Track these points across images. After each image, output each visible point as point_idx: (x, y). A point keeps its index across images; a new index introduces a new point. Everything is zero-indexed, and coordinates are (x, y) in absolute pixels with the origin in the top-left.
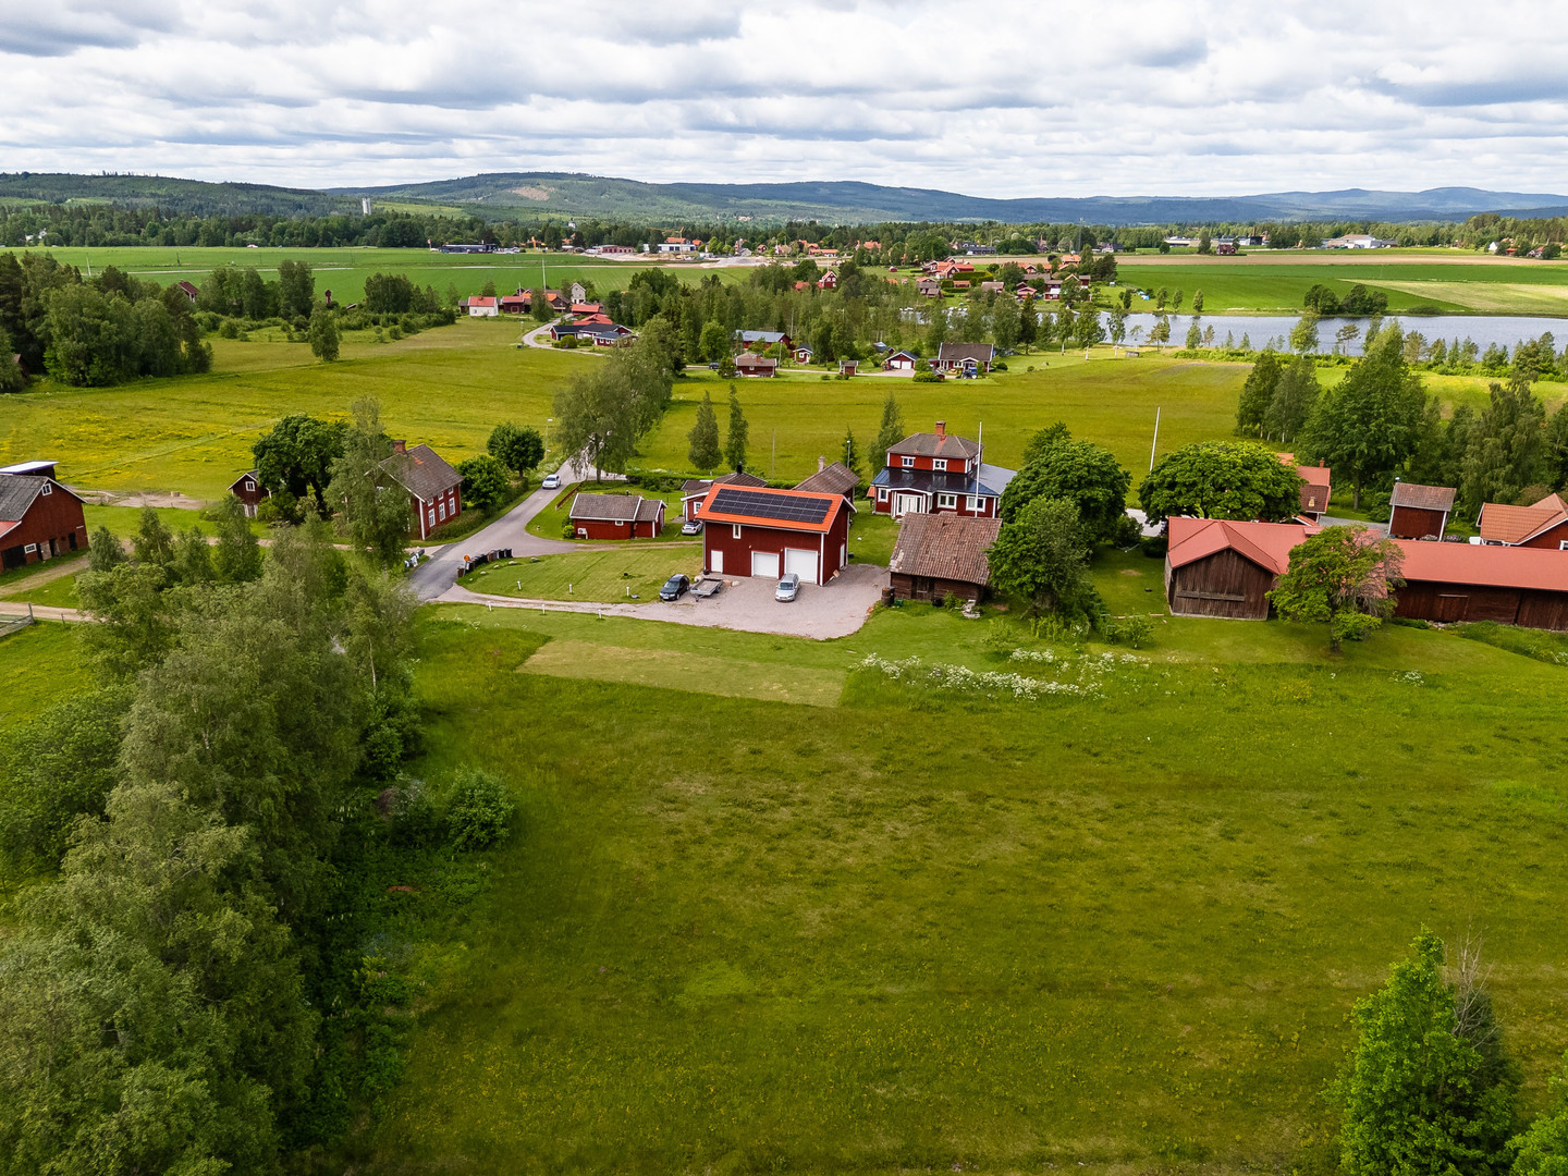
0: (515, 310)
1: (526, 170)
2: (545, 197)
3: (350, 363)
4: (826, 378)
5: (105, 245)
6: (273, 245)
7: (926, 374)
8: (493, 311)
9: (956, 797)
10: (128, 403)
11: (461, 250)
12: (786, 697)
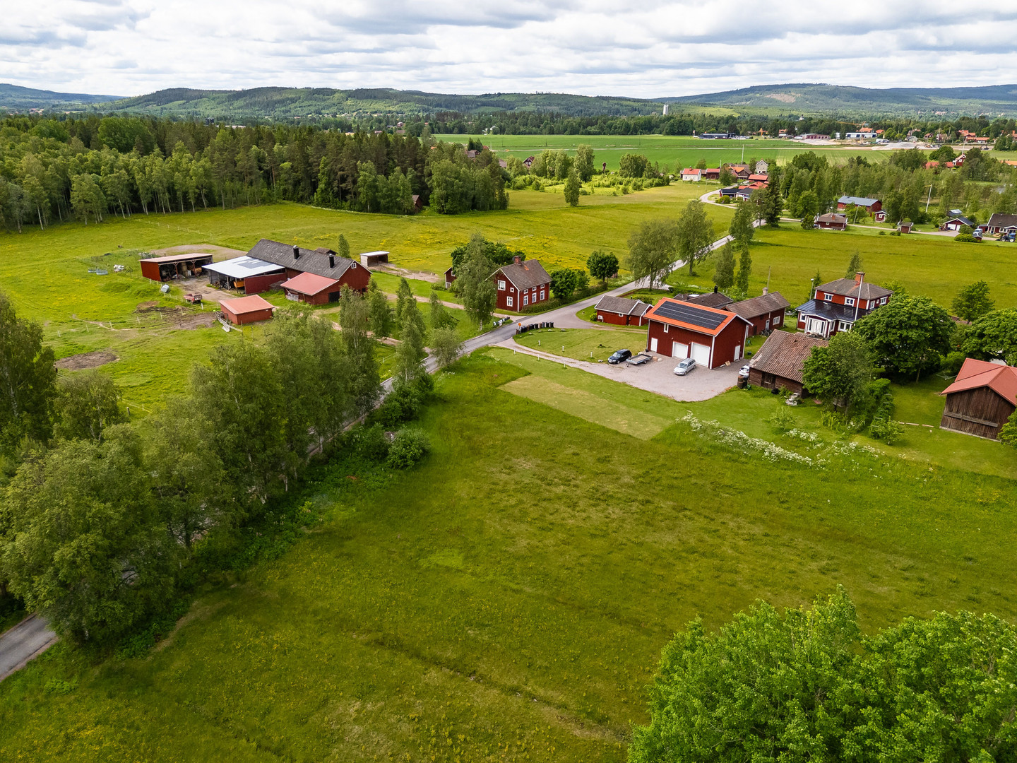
0: (713, 177)
1: (783, 83)
2: (792, 100)
3: (584, 207)
4: (882, 233)
5: (519, 134)
6: (604, 134)
7: (966, 236)
8: (696, 178)
9: (666, 505)
10: (455, 224)
11: (712, 137)
12: (623, 429)
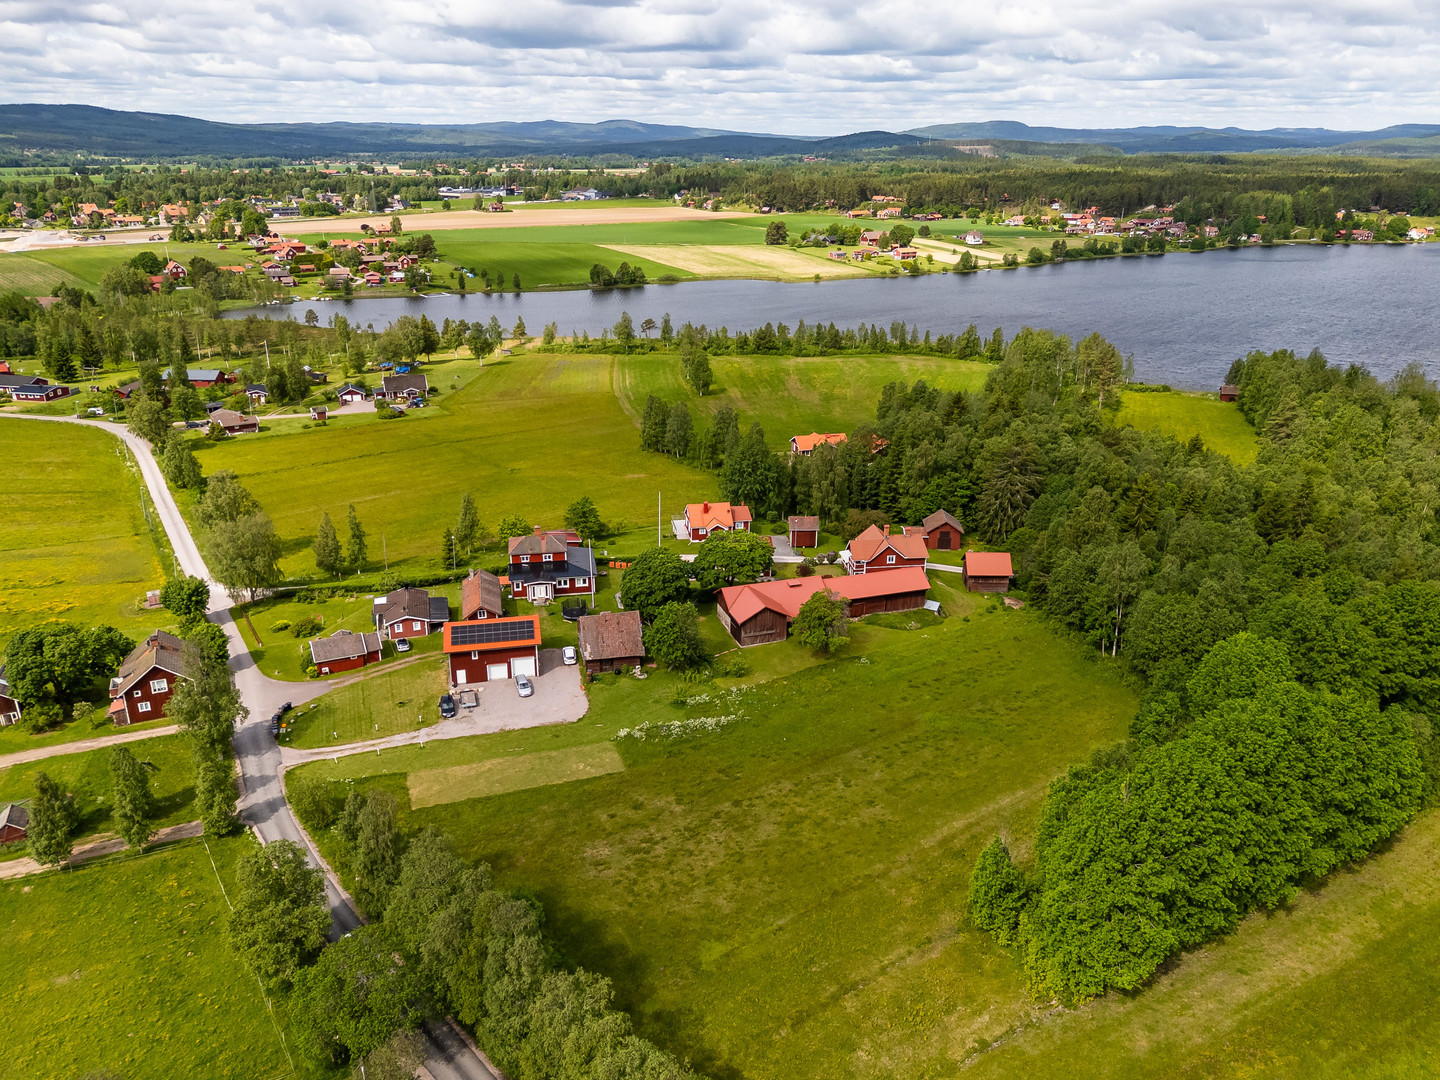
7: (388, 412)
9: (726, 806)
12: (594, 772)
